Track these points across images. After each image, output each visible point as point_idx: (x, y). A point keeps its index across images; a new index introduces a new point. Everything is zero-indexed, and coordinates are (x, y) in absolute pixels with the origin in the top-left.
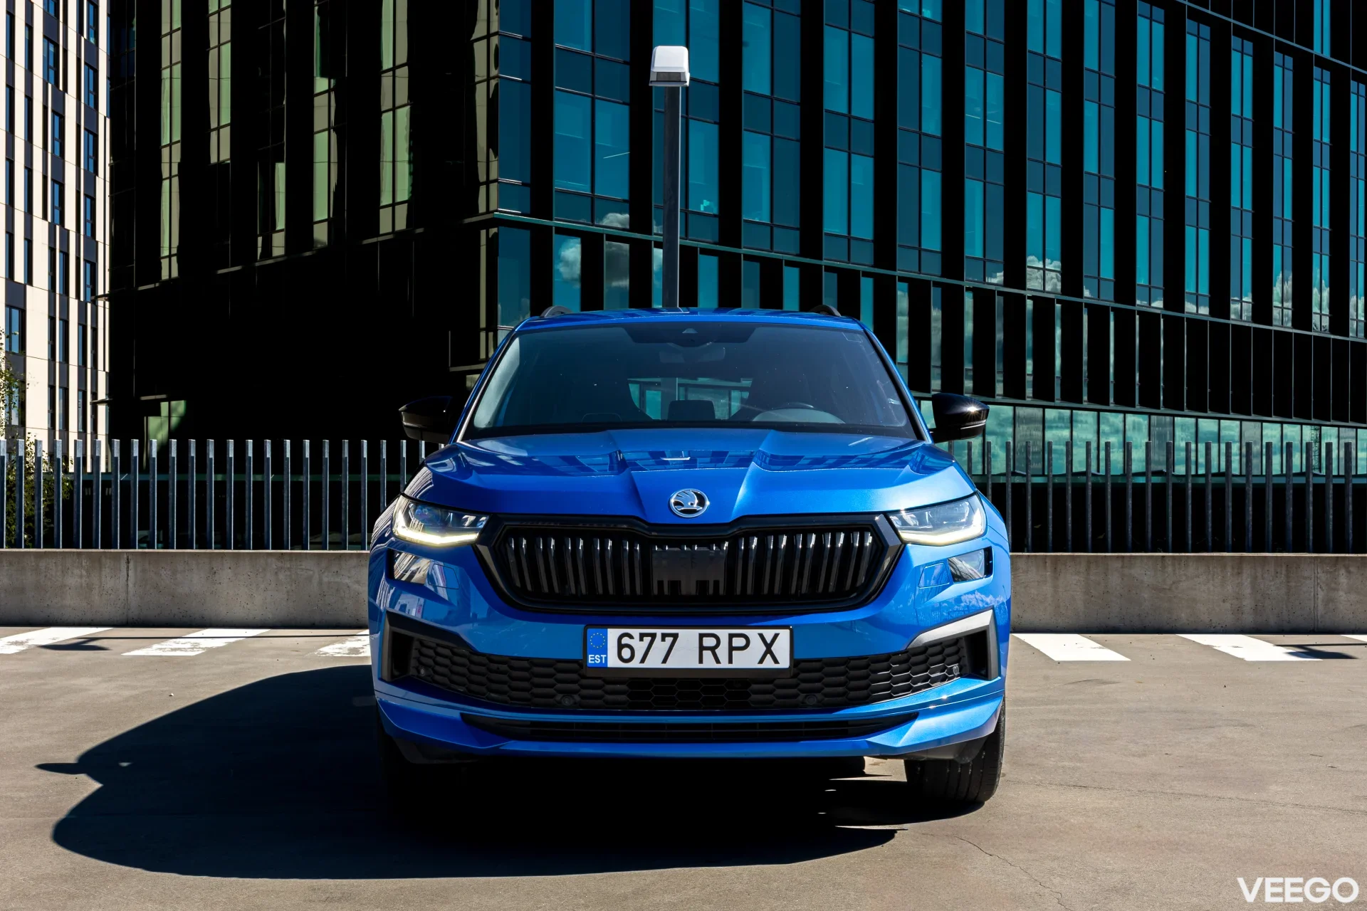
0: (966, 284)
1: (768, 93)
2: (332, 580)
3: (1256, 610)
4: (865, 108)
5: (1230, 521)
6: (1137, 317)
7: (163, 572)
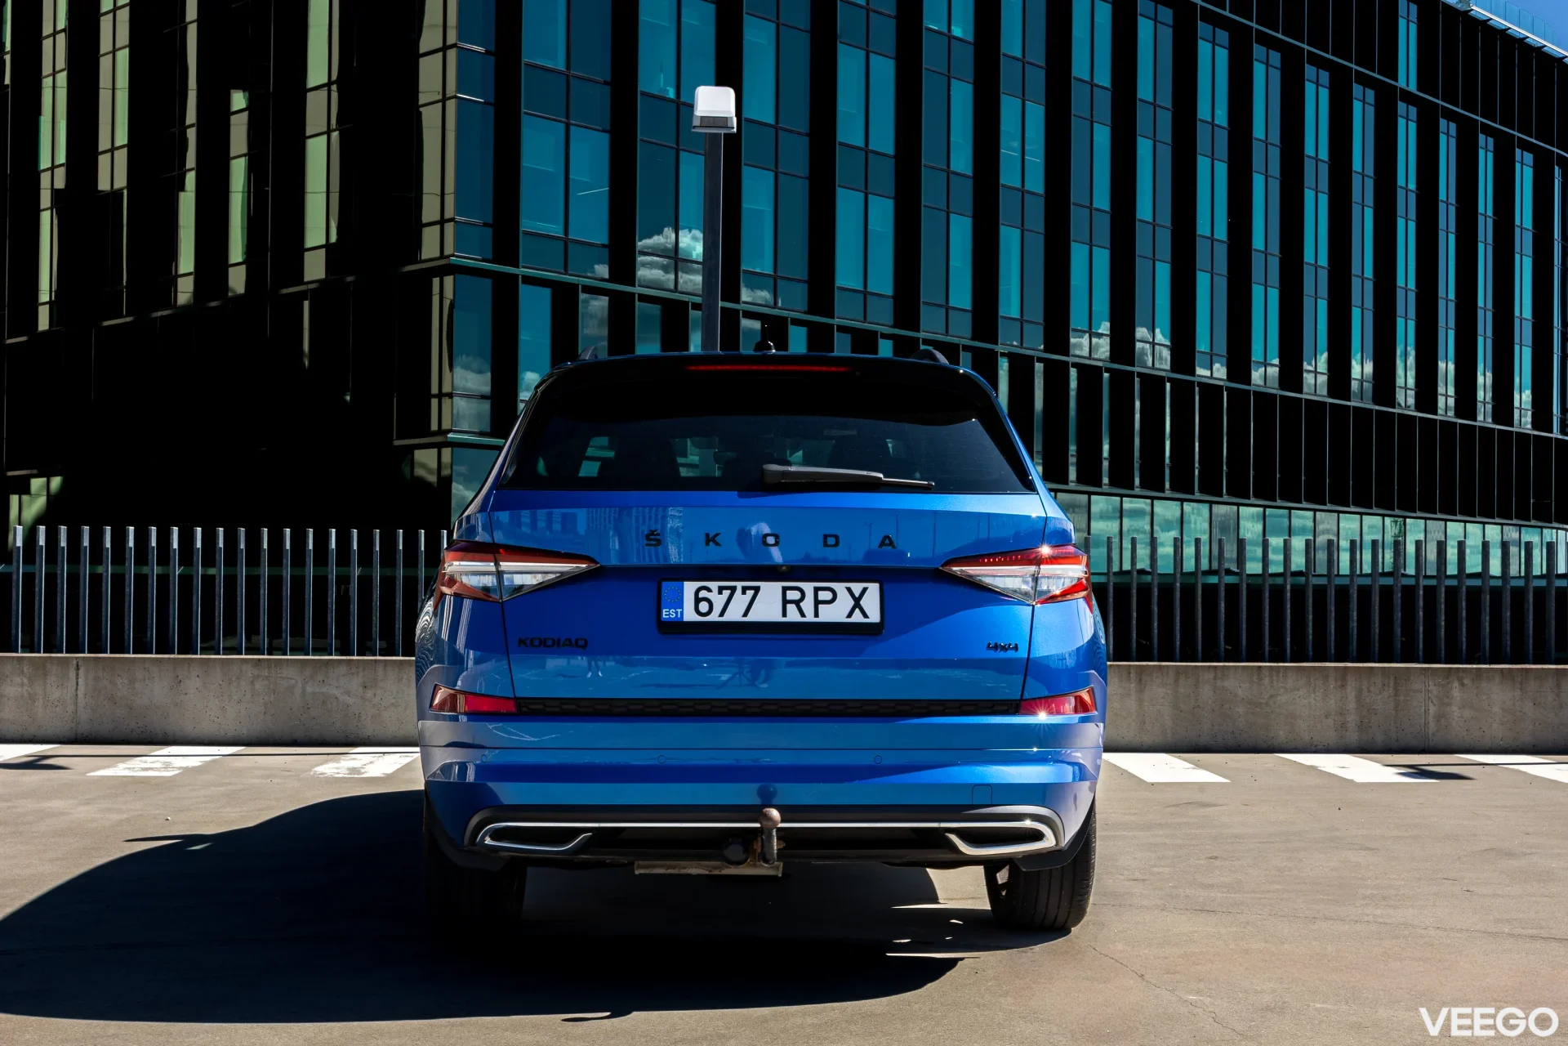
0: (1000, 348)
1: (771, 120)
2: (318, 690)
3: (1362, 726)
4: (884, 140)
5: (1333, 627)
6: (1197, 389)
7: (119, 681)
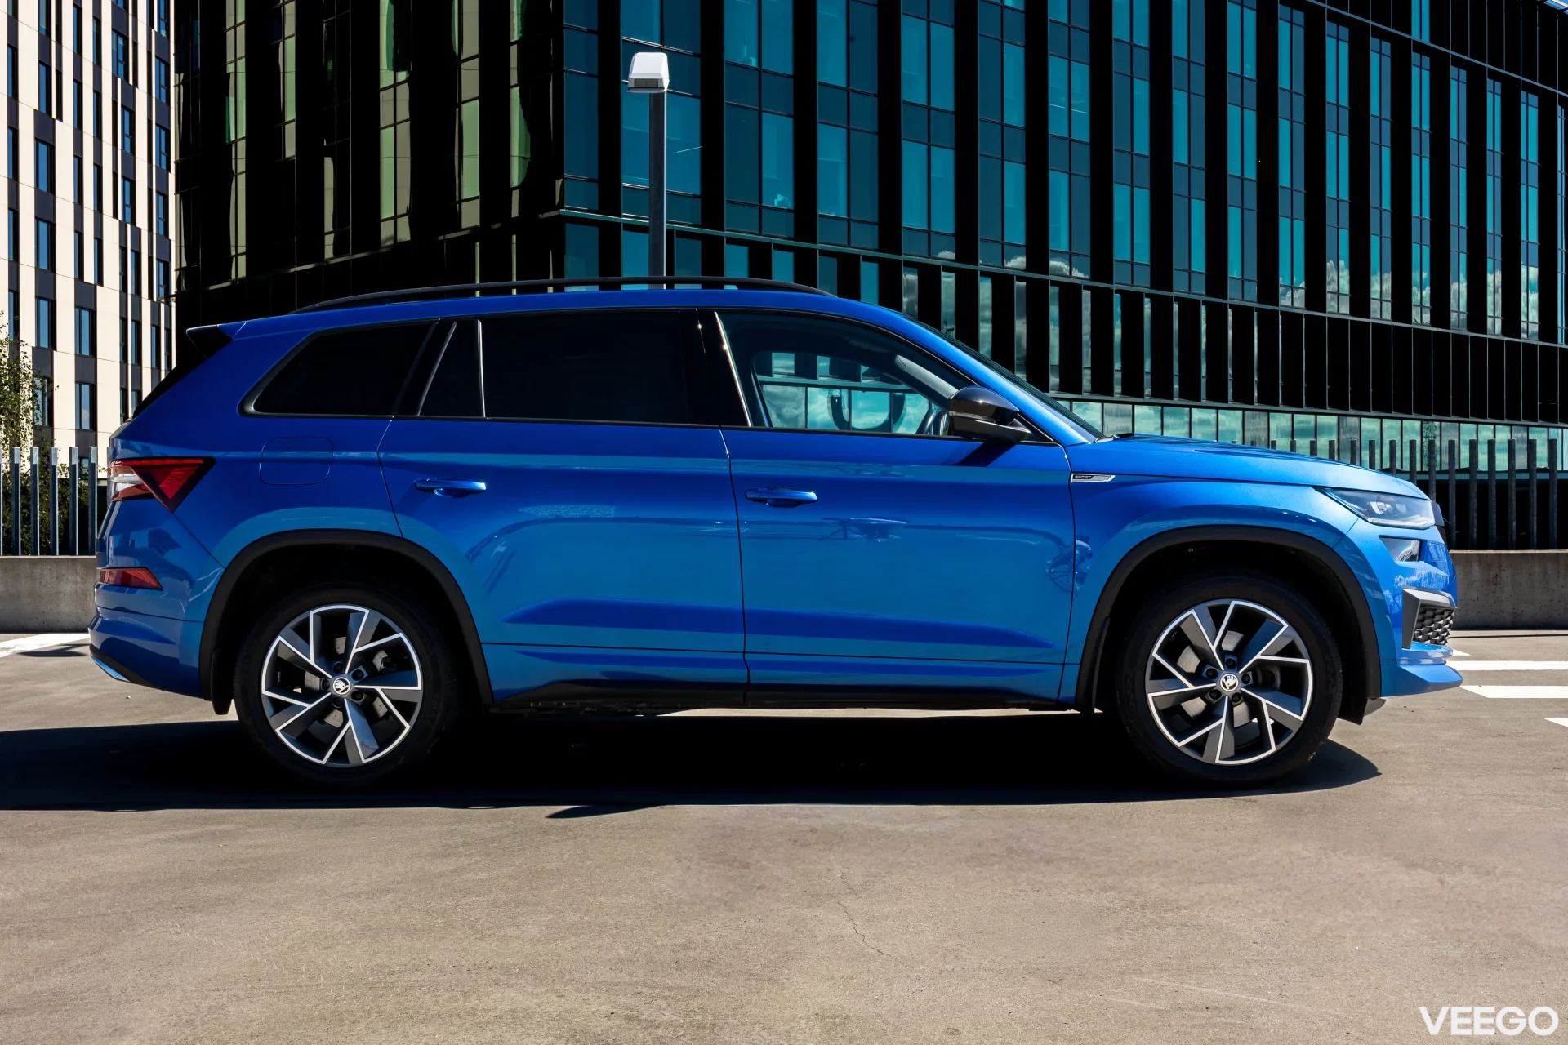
0: (1051, 278)
1: (843, 84)
4: (945, 98)
